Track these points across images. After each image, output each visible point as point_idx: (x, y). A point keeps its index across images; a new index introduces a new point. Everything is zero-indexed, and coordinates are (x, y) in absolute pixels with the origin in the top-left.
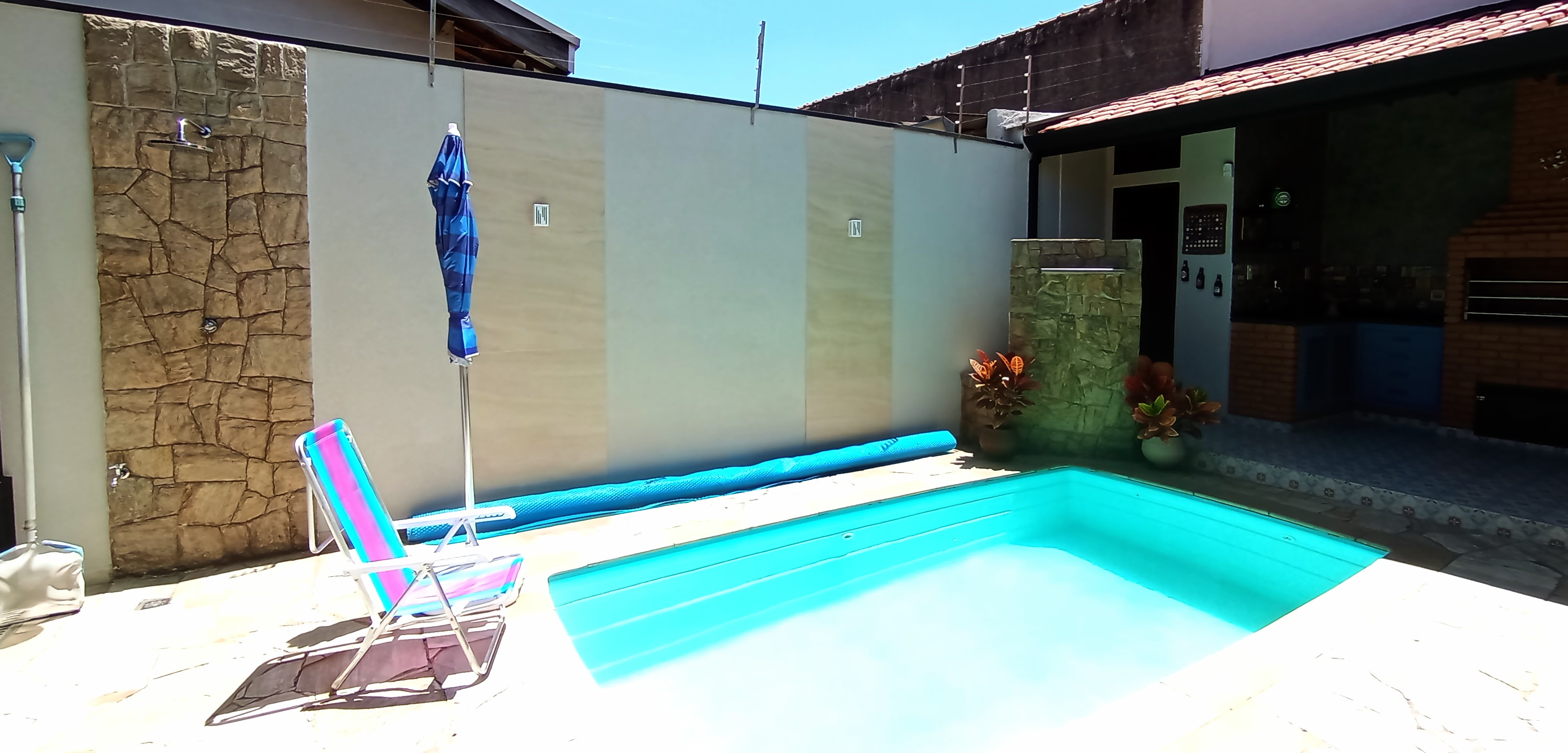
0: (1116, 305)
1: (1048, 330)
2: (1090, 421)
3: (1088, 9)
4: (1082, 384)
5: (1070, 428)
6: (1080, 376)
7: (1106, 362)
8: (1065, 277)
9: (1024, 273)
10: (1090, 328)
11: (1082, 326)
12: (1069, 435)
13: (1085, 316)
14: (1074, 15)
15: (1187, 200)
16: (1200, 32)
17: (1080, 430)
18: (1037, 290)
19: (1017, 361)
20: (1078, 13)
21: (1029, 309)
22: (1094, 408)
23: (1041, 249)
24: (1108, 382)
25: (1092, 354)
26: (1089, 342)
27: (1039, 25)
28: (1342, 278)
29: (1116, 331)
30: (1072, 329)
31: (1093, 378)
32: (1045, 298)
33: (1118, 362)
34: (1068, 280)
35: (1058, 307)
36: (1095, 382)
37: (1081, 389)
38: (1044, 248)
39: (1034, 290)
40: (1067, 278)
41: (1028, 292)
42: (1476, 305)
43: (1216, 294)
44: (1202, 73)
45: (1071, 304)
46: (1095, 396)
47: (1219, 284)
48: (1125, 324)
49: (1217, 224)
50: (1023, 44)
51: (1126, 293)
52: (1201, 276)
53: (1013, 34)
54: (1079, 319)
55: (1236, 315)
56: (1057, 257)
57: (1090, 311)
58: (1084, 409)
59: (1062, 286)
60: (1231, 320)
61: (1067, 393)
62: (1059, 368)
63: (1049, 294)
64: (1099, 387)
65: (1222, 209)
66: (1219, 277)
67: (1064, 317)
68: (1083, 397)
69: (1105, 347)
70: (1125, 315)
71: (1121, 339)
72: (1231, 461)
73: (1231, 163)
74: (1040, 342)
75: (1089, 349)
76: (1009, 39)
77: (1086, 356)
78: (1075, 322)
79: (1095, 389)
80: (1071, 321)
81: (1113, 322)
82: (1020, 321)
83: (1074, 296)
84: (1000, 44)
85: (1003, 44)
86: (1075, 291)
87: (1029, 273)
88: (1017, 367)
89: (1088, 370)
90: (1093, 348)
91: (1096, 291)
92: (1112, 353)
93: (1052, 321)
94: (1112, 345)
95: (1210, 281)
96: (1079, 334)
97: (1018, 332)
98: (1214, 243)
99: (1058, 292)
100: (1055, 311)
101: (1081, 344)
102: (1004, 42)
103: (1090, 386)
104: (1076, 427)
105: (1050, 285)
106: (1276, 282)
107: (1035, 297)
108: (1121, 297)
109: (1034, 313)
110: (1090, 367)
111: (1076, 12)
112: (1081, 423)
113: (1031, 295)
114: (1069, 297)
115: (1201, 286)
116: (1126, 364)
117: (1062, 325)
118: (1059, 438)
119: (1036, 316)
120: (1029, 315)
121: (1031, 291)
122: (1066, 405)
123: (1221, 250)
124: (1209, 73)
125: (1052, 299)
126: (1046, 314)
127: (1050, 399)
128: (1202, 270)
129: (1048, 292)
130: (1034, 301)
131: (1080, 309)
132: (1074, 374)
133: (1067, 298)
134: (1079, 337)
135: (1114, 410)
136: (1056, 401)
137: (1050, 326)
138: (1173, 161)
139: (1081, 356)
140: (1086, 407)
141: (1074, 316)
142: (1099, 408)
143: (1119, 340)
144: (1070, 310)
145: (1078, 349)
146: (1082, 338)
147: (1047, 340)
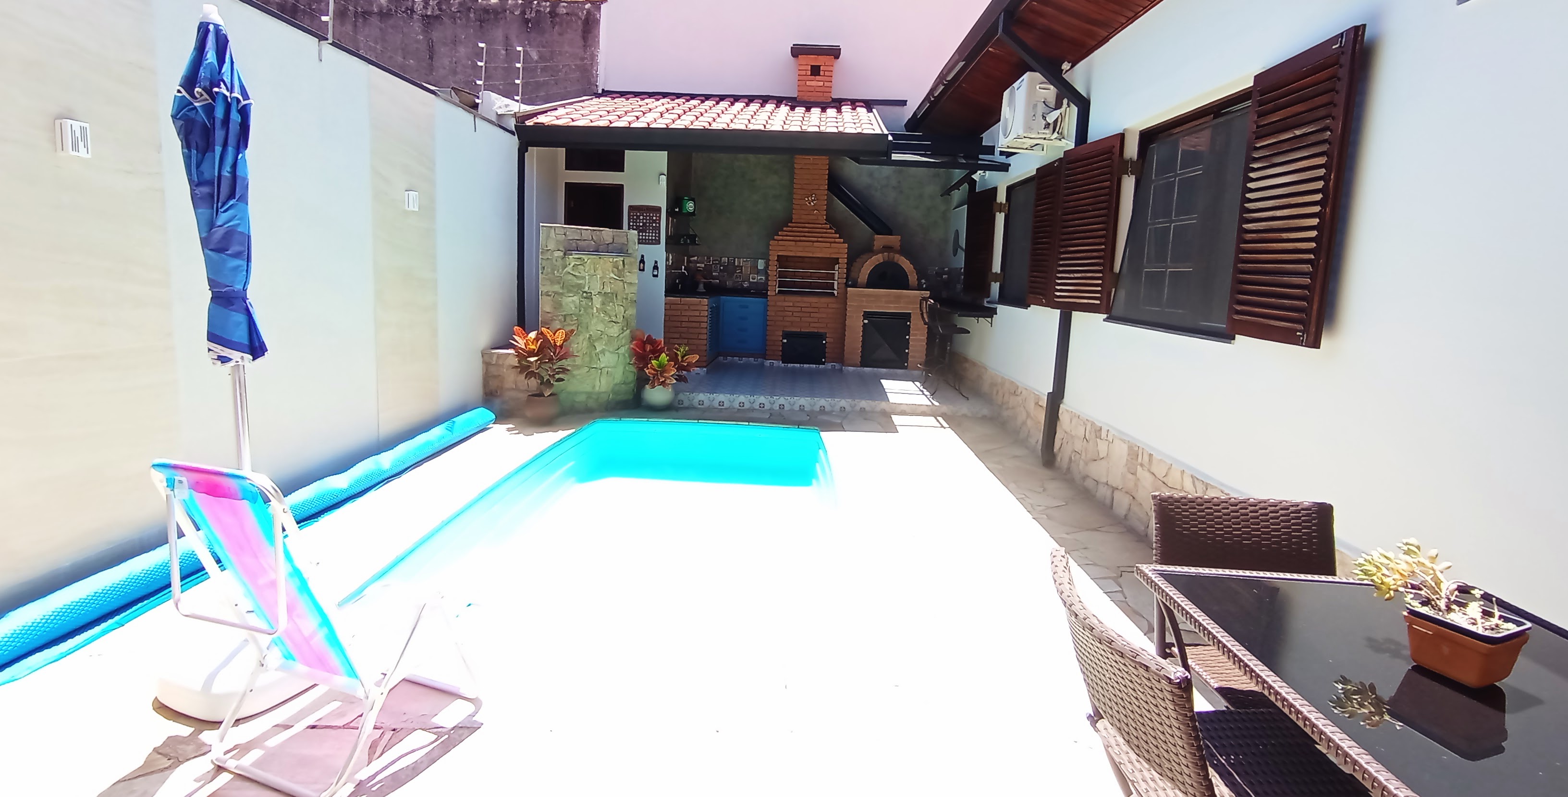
0: (622, 284)
1: (572, 306)
2: (603, 381)
4: (598, 351)
5: (588, 389)
6: (596, 344)
7: (614, 330)
8: (584, 260)
9: (552, 255)
10: (603, 304)
11: (597, 301)
12: (589, 395)
13: (599, 293)
15: (629, 200)
16: (596, 53)
17: (597, 389)
18: (563, 270)
19: (560, 334)
21: (557, 288)
22: (606, 369)
23: (565, 234)
24: (616, 347)
25: (604, 324)
26: (602, 315)
28: (701, 266)
29: (622, 306)
30: (590, 304)
31: (606, 344)
32: (570, 277)
34: (586, 262)
35: (580, 287)
36: (607, 348)
37: (598, 355)
38: (567, 233)
39: (560, 270)
40: (586, 260)
41: (556, 272)
42: (781, 284)
44: (600, 91)
45: (589, 283)
46: (608, 360)
47: (656, 267)
48: (627, 299)
49: (654, 221)
50: (412, 10)
51: (628, 274)
52: (642, 261)
54: (595, 295)
55: (669, 292)
56: (578, 242)
57: (603, 288)
58: (600, 371)
59: (583, 267)
60: (666, 296)
61: (587, 359)
62: (582, 338)
63: (572, 274)
64: (609, 351)
65: (658, 210)
66: (656, 262)
67: (585, 294)
68: (598, 361)
69: (614, 319)
70: (626, 292)
71: (625, 311)
73: (664, 175)
74: (565, 316)
75: (602, 321)
77: (601, 327)
78: (592, 299)
79: (607, 354)
80: (589, 298)
81: (619, 297)
82: (550, 298)
83: (591, 276)
86: (592, 271)
87: (556, 255)
88: (559, 340)
90: (605, 320)
91: (607, 272)
92: (618, 323)
93: (575, 298)
94: (618, 316)
95: (649, 265)
96: (595, 309)
97: (548, 309)
98: (651, 235)
99: (580, 273)
100: (577, 289)
101: (597, 317)
103: (603, 352)
104: (594, 387)
105: (573, 266)
106: (683, 267)
107: (561, 277)
108: (623, 277)
109: (561, 291)
110: (602, 336)
112: (598, 383)
113: (558, 275)
114: (587, 277)
115: (642, 270)
116: (628, 331)
117: (582, 301)
118: (582, 398)
119: (562, 294)
120: (556, 293)
121: (558, 271)
122: (587, 369)
123: (658, 242)
124: (605, 93)
125: (575, 278)
126: (569, 291)
127: (574, 366)
128: (643, 256)
129: (571, 272)
130: (558, 281)
131: (596, 287)
132: (592, 341)
133: (585, 277)
134: (595, 311)
135: (620, 370)
136: (578, 367)
137: (573, 302)
138: (619, 166)
139: (596, 326)
140: (601, 369)
141: (591, 293)
142: (609, 369)
143: (623, 312)
144: (589, 288)
145: (594, 321)
146: (597, 312)
147: (571, 314)
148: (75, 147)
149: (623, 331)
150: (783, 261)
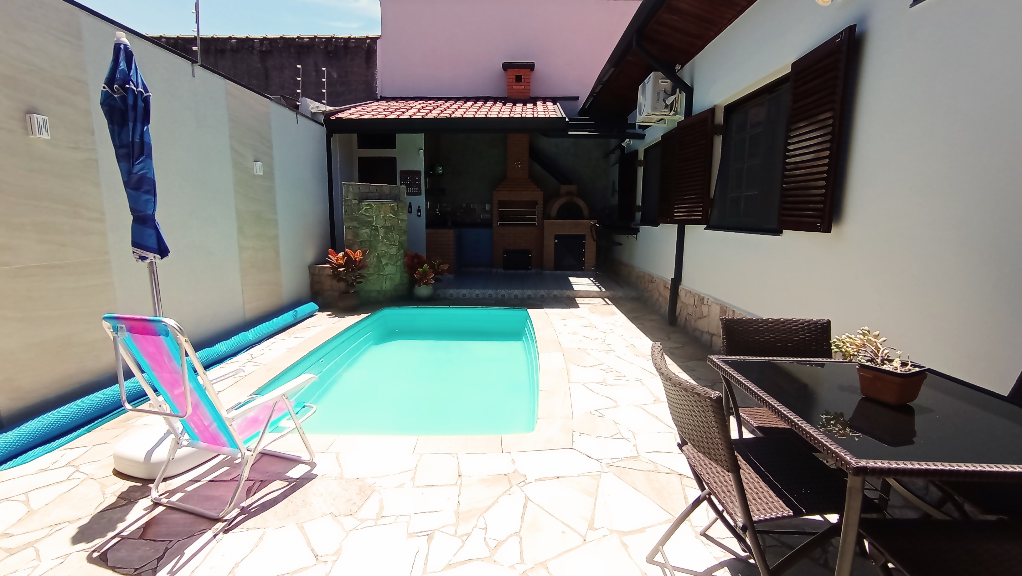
0: (397, 220)
1: (365, 235)
2: (388, 283)
3: (304, 38)
4: (383, 264)
5: (378, 288)
6: (382, 259)
7: (393, 251)
9: (351, 202)
10: (385, 233)
11: (382, 232)
12: (379, 292)
13: (383, 227)
14: (293, 39)
15: (400, 167)
16: (376, 74)
17: (384, 288)
18: (359, 212)
19: (359, 253)
20: (296, 38)
21: (355, 224)
22: (389, 276)
23: (359, 189)
24: (395, 261)
25: (387, 247)
26: (385, 240)
27: (265, 37)
28: (449, 209)
29: (397, 234)
30: (377, 234)
31: (388, 260)
33: (399, 250)
35: (370, 222)
36: (389, 262)
37: (383, 266)
38: (360, 188)
39: (357, 212)
40: (373, 205)
41: (354, 213)
42: (502, 219)
43: (418, 216)
44: (379, 98)
45: (376, 220)
46: (390, 270)
47: (419, 210)
48: (400, 230)
49: (417, 180)
50: (253, 47)
51: (400, 214)
52: (410, 206)
53: (244, 37)
54: (380, 228)
55: (430, 224)
56: (367, 193)
57: (385, 223)
58: (385, 277)
59: (371, 210)
60: (426, 228)
61: (376, 269)
62: (372, 256)
63: (364, 215)
64: (391, 264)
65: (419, 173)
66: (419, 207)
67: (373, 228)
68: (384, 271)
69: (393, 243)
70: (400, 225)
71: (400, 238)
72: (452, 291)
73: (423, 150)
74: (361, 242)
75: (386, 244)
76: (239, 40)
77: (384, 249)
78: (378, 230)
79: (390, 266)
80: (376, 230)
81: (395, 229)
82: (351, 231)
83: (377, 216)
84: (232, 41)
85: (235, 42)
86: (378, 212)
87: (354, 202)
88: (358, 257)
89: (385, 255)
90: (387, 244)
91: (387, 213)
92: (396, 245)
93: (367, 230)
94: (395, 242)
95: (414, 209)
96: (380, 237)
97: (350, 237)
98: (416, 190)
99: (369, 214)
100: (368, 224)
101: (382, 242)
102: (235, 41)
103: (387, 264)
104: (382, 287)
105: (365, 209)
106: (437, 210)
107: (357, 216)
108: (398, 216)
109: (358, 226)
110: (386, 254)
111: (295, 37)
112: (384, 285)
113: (355, 215)
114: (374, 217)
115: (410, 212)
116: (402, 251)
117: (372, 232)
118: (374, 294)
119: (358, 228)
120: (355, 227)
121: (355, 213)
122: (376, 276)
123: (420, 194)
124: (382, 99)
125: (366, 217)
126: (363, 226)
127: (369, 273)
128: (410, 203)
129: (364, 213)
130: (356, 219)
131: (380, 223)
132: (379, 258)
133: (373, 217)
135: (398, 276)
136: (372, 275)
137: (366, 233)
138: (392, 145)
139: (382, 248)
140: (386, 276)
141: (377, 226)
142: (392, 276)
143: (399, 239)
144: (376, 223)
145: (380, 245)
146: (382, 239)
147: (365, 241)
148: (40, 132)
149: (399, 251)
150: (502, 204)
